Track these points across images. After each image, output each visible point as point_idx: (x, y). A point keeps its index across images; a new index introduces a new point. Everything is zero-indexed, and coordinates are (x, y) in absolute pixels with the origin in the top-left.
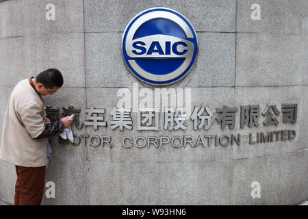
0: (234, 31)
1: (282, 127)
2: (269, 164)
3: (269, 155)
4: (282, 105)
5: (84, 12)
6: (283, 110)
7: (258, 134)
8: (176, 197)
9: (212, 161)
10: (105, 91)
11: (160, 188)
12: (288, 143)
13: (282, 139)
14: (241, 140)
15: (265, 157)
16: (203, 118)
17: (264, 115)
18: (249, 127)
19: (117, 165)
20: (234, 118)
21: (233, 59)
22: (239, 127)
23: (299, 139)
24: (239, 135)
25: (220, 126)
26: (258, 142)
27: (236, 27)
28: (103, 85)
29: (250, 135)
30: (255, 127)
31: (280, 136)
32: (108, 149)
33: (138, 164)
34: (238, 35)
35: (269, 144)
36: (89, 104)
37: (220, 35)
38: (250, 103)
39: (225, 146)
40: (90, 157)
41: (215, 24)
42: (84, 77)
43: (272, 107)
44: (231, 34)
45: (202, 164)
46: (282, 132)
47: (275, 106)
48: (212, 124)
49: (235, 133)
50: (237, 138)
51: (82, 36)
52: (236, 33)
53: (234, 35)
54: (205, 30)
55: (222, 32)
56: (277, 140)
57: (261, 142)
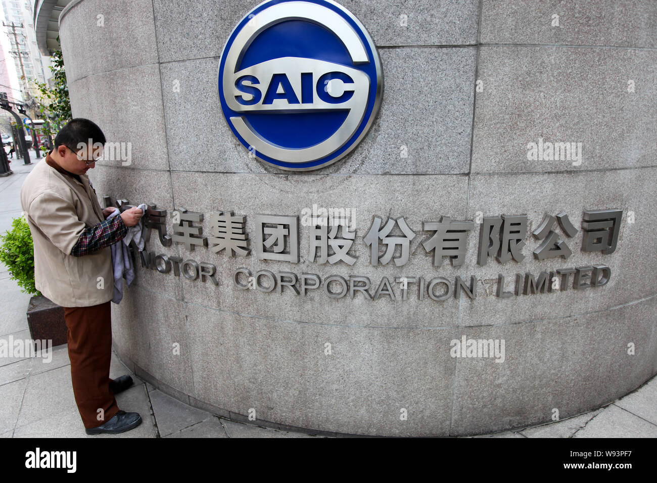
0: (473, 43)
1: (578, 260)
2: (539, 336)
3: (542, 319)
4: (584, 214)
5: (155, 19)
6: (586, 225)
7: (518, 277)
8: (335, 386)
9: (411, 329)
10: (200, 179)
11: (304, 368)
12: (590, 293)
13: (575, 286)
14: (479, 288)
15: (532, 323)
16: (392, 242)
17: (536, 238)
18: (499, 262)
19: (229, 318)
20: (465, 243)
21: (468, 110)
22: (474, 261)
23: (618, 283)
24: (472, 279)
25: (430, 259)
26: (517, 293)
27: (479, 32)
28: (196, 168)
29: (500, 280)
30: (512, 263)
31: (571, 279)
32: (213, 287)
33: (264, 321)
34: (484, 51)
35: (545, 297)
36: (177, 202)
37: (438, 53)
38: (504, 211)
39: (439, 301)
40: (187, 296)
41: (425, 27)
42: (165, 150)
43: (558, 219)
44: (466, 50)
45: (389, 332)
46: (578, 271)
47: (566, 217)
48: (414, 254)
49: (465, 275)
50: (468, 284)
51: (157, 70)
52: (478, 46)
53: (472, 51)
54: (399, 41)
55: (441, 47)
56: (563, 288)
57: (525, 293)
